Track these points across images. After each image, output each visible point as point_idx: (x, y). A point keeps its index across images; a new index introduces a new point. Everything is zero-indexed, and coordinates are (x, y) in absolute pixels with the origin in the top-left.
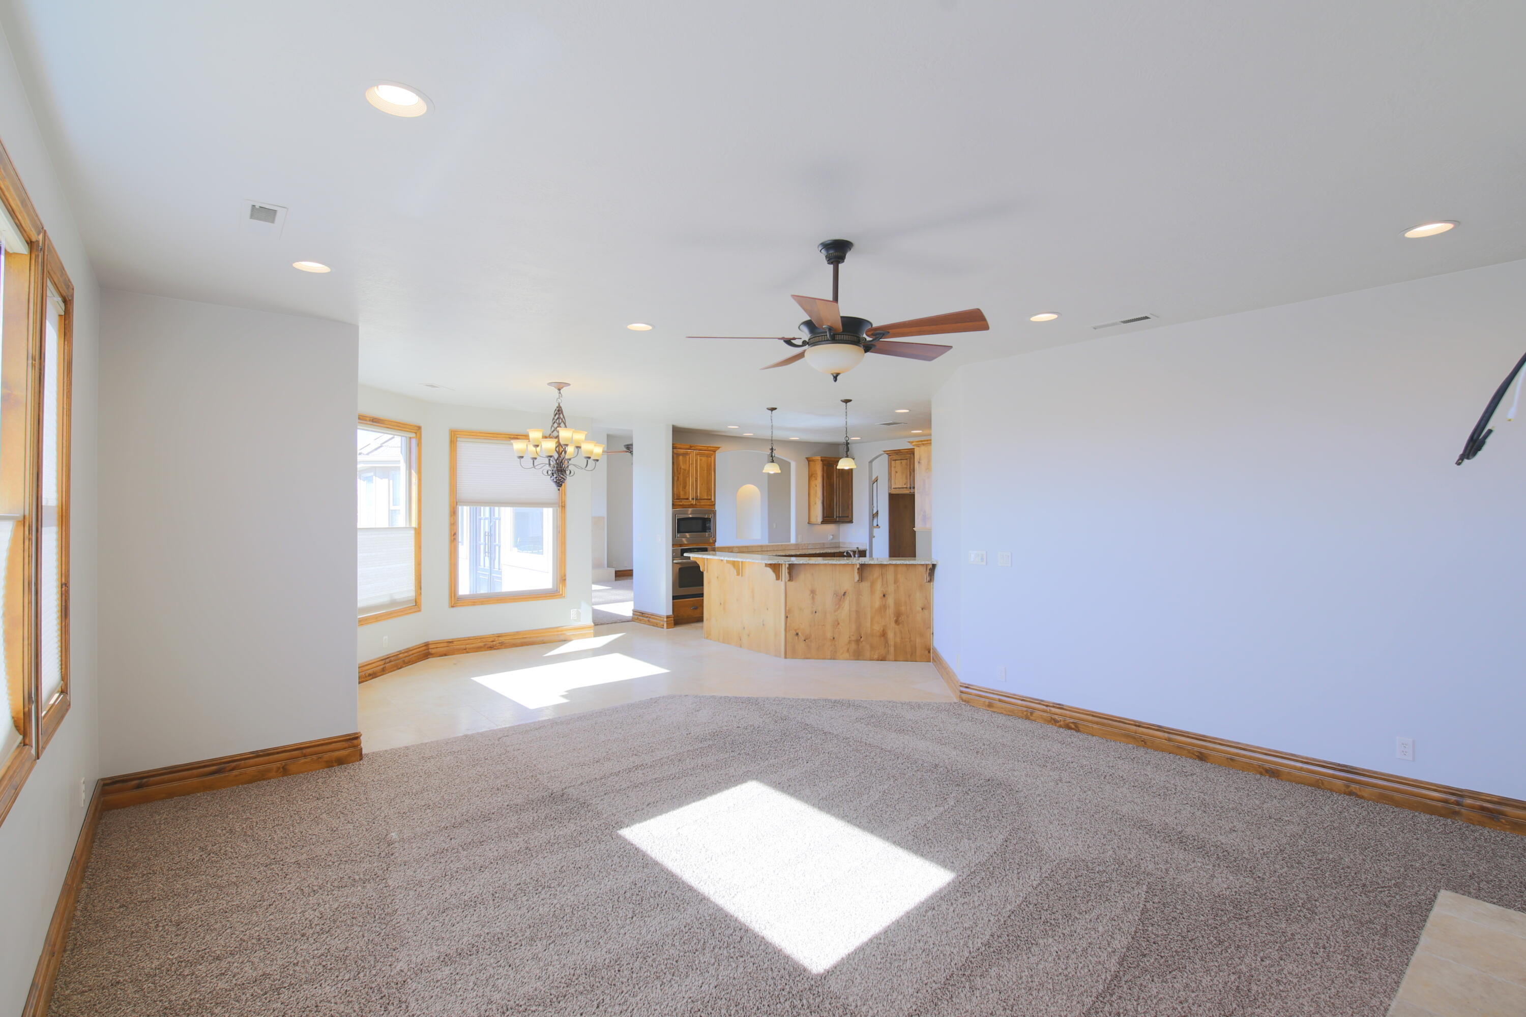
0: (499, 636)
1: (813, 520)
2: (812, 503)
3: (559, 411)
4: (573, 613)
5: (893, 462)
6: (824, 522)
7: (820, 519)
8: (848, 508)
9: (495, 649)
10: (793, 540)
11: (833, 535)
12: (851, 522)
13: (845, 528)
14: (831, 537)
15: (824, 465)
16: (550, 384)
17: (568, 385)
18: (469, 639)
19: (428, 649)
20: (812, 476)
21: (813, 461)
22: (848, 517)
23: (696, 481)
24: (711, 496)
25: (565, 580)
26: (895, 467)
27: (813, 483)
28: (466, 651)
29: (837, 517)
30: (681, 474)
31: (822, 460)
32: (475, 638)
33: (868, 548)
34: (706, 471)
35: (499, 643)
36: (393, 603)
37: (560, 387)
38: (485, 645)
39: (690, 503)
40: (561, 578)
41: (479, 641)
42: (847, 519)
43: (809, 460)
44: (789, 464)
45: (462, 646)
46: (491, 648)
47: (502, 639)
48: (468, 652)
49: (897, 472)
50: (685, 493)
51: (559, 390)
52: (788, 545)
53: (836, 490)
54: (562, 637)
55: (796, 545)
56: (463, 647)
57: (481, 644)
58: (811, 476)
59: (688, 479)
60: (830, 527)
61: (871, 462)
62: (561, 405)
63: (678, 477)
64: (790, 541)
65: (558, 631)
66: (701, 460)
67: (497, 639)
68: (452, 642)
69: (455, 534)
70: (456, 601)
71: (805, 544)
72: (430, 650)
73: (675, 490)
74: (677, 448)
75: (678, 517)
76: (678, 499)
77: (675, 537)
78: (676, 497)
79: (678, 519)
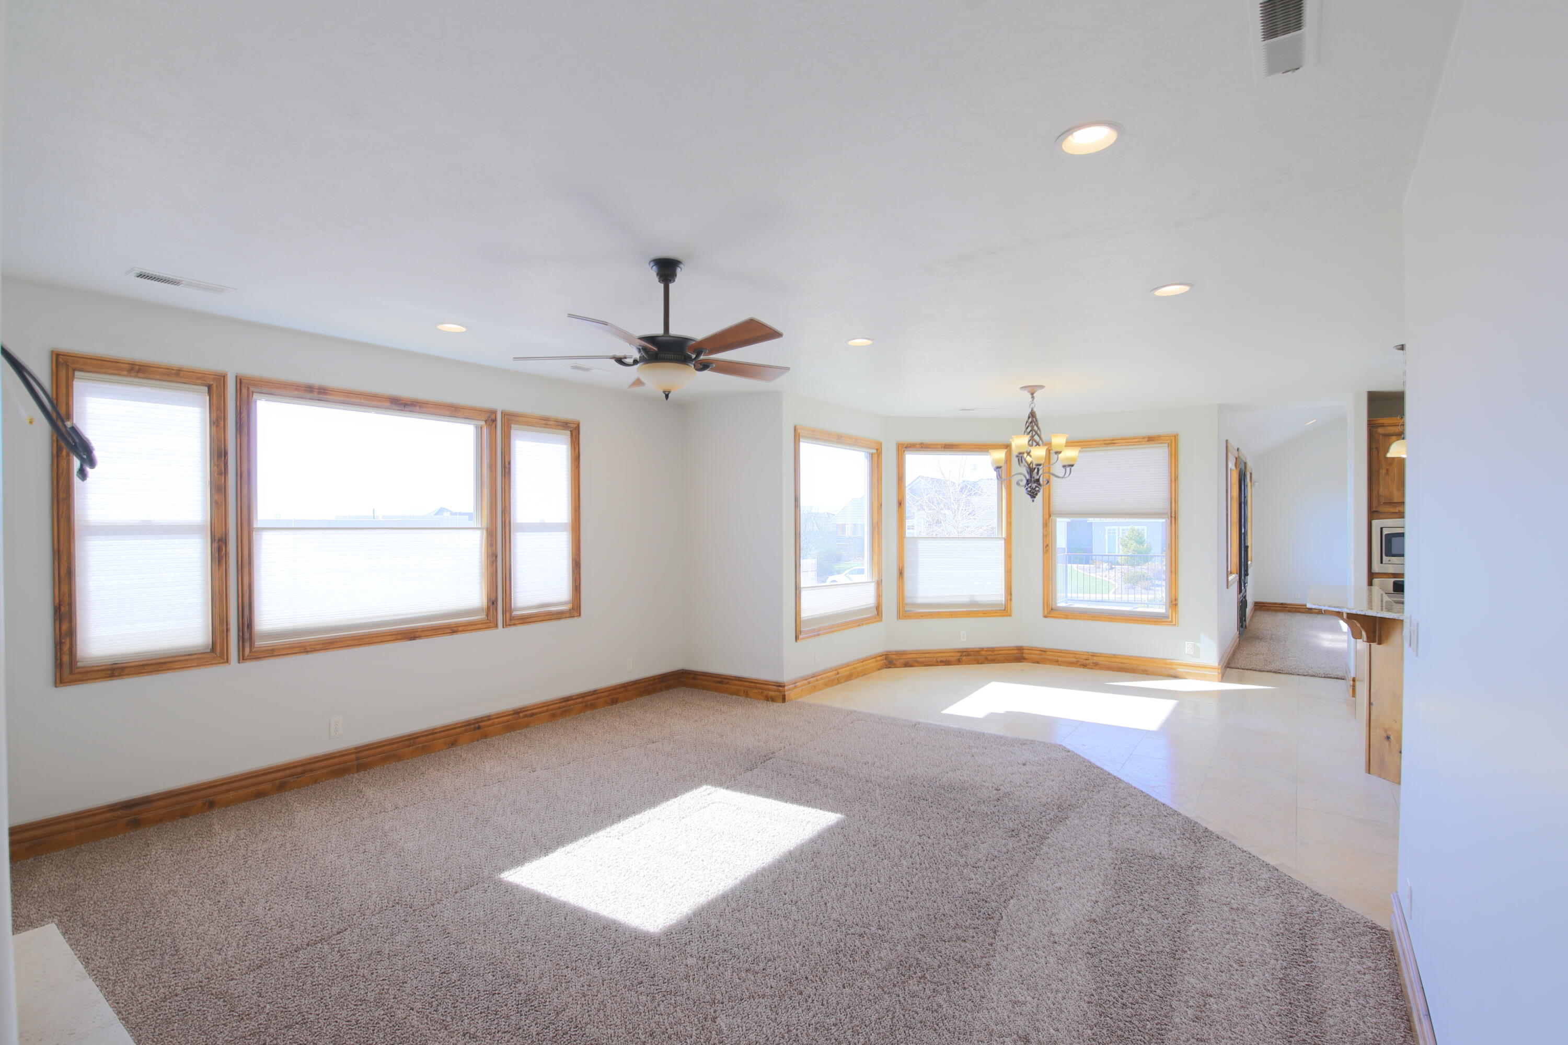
0: (1093, 656)
3: (1032, 415)
4: (1188, 647)
9: (1088, 668)
16: (1023, 388)
17: (1042, 387)
18: (1061, 651)
19: (1023, 653)
25: (1176, 605)
28: (1057, 662)
32: (1068, 652)
35: (1093, 663)
36: (974, 604)
37: (1032, 390)
38: (1077, 662)
40: (1173, 603)
41: (1072, 655)
45: (1054, 658)
46: (1084, 666)
47: (1096, 659)
48: (1060, 665)
51: (1032, 394)
54: (1172, 672)
56: (1056, 658)
57: (1074, 660)
62: (1035, 410)
63: (1387, 470)
65: (1166, 664)
67: (1090, 657)
68: (1045, 651)
69: (1047, 546)
70: (1051, 611)
72: (1024, 655)
73: (1381, 490)
74: (1383, 426)
75: (1385, 532)
76: (1385, 503)
77: (1382, 563)
78: (1382, 500)
79: (1386, 535)
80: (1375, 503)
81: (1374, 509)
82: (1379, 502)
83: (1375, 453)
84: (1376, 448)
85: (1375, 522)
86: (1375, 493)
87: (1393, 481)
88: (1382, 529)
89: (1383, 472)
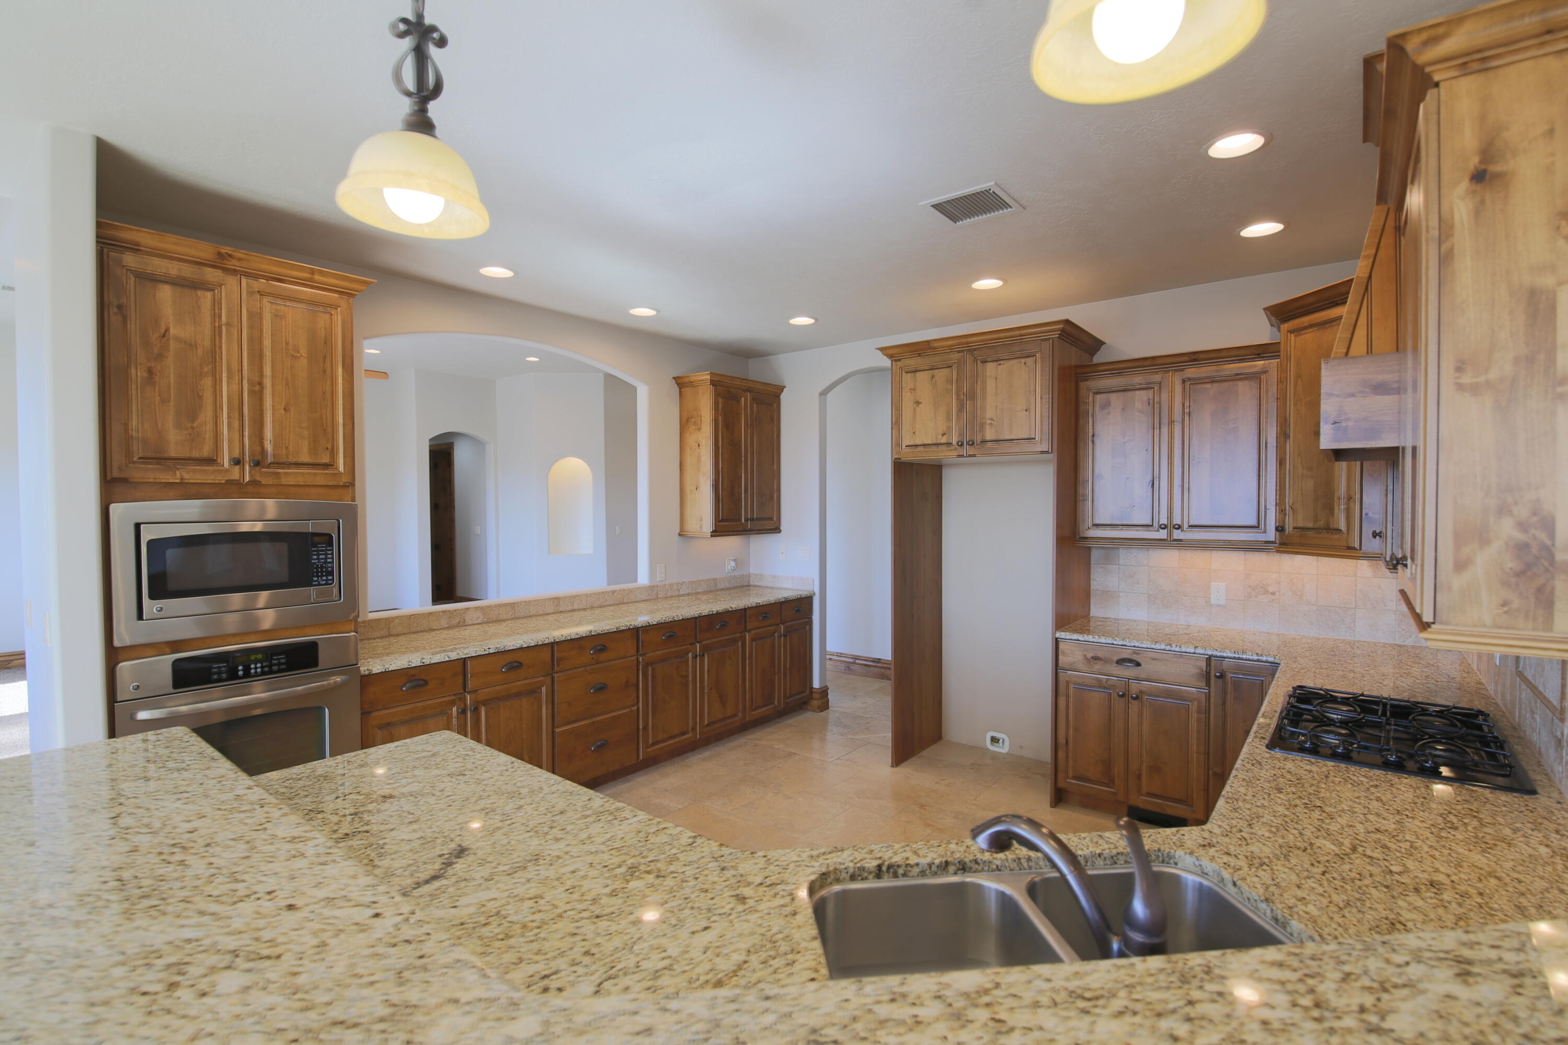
1: (692, 526)
2: (689, 487)
5: (907, 378)
6: (716, 533)
7: (708, 525)
8: (772, 498)
10: (643, 578)
11: (735, 560)
12: (777, 530)
13: (761, 544)
14: (733, 564)
15: (717, 395)
20: (688, 419)
21: (691, 384)
22: (771, 519)
23: (258, 394)
24: (333, 452)
26: (913, 390)
27: (691, 439)
29: (746, 520)
30: (170, 360)
31: (713, 383)
33: (817, 590)
34: (304, 362)
39: (221, 479)
42: (769, 524)
43: (681, 383)
44: (632, 391)
49: (918, 403)
50: (195, 437)
52: (631, 591)
53: (746, 457)
55: (651, 588)
58: (686, 422)
59: (207, 382)
60: (731, 543)
61: (824, 393)
63: (150, 371)
64: (636, 581)
66: (277, 316)
71: (671, 585)
73: (134, 423)
74: (135, 248)
75: (147, 535)
76: (145, 459)
77: (140, 617)
78: (138, 451)
79: (151, 543)
80: (117, 458)
81: (116, 474)
82: (128, 453)
83: (114, 319)
84: (120, 307)
85: (116, 509)
86: (116, 429)
87: (164, 401)
88: (138, 526)
89: (138, 374)
